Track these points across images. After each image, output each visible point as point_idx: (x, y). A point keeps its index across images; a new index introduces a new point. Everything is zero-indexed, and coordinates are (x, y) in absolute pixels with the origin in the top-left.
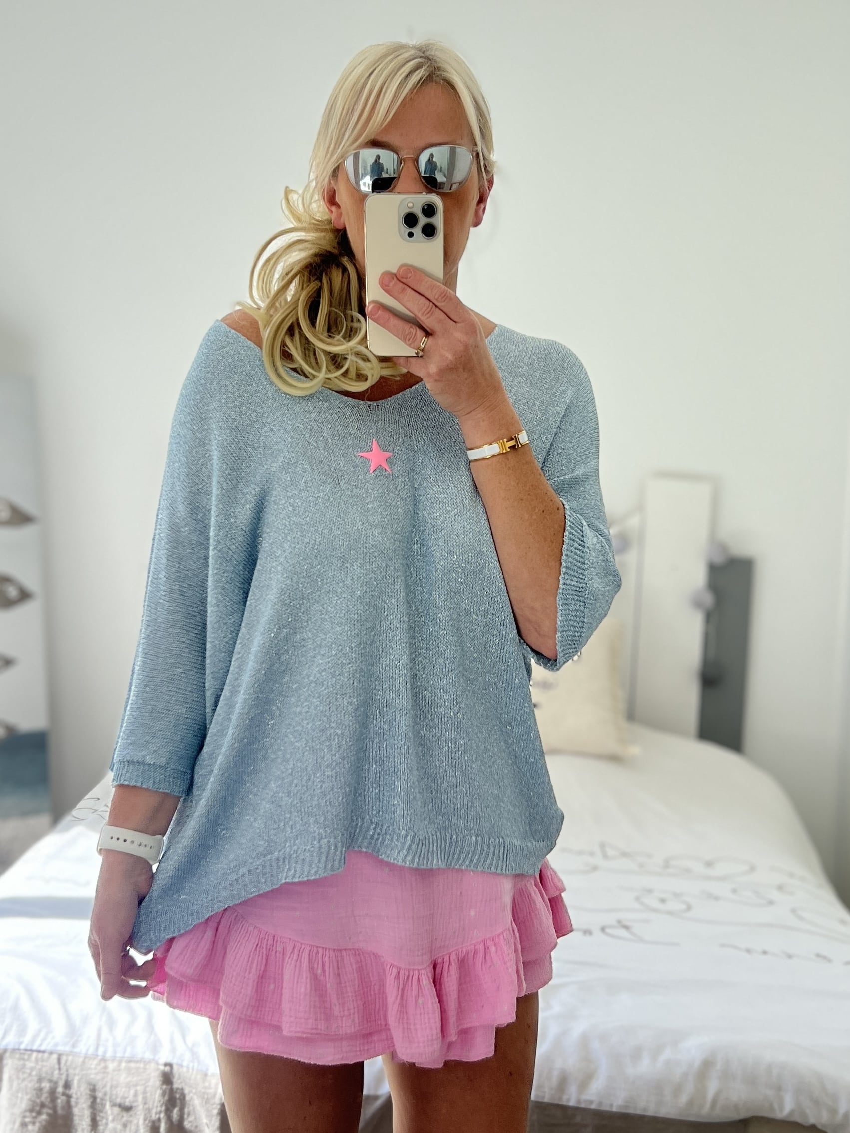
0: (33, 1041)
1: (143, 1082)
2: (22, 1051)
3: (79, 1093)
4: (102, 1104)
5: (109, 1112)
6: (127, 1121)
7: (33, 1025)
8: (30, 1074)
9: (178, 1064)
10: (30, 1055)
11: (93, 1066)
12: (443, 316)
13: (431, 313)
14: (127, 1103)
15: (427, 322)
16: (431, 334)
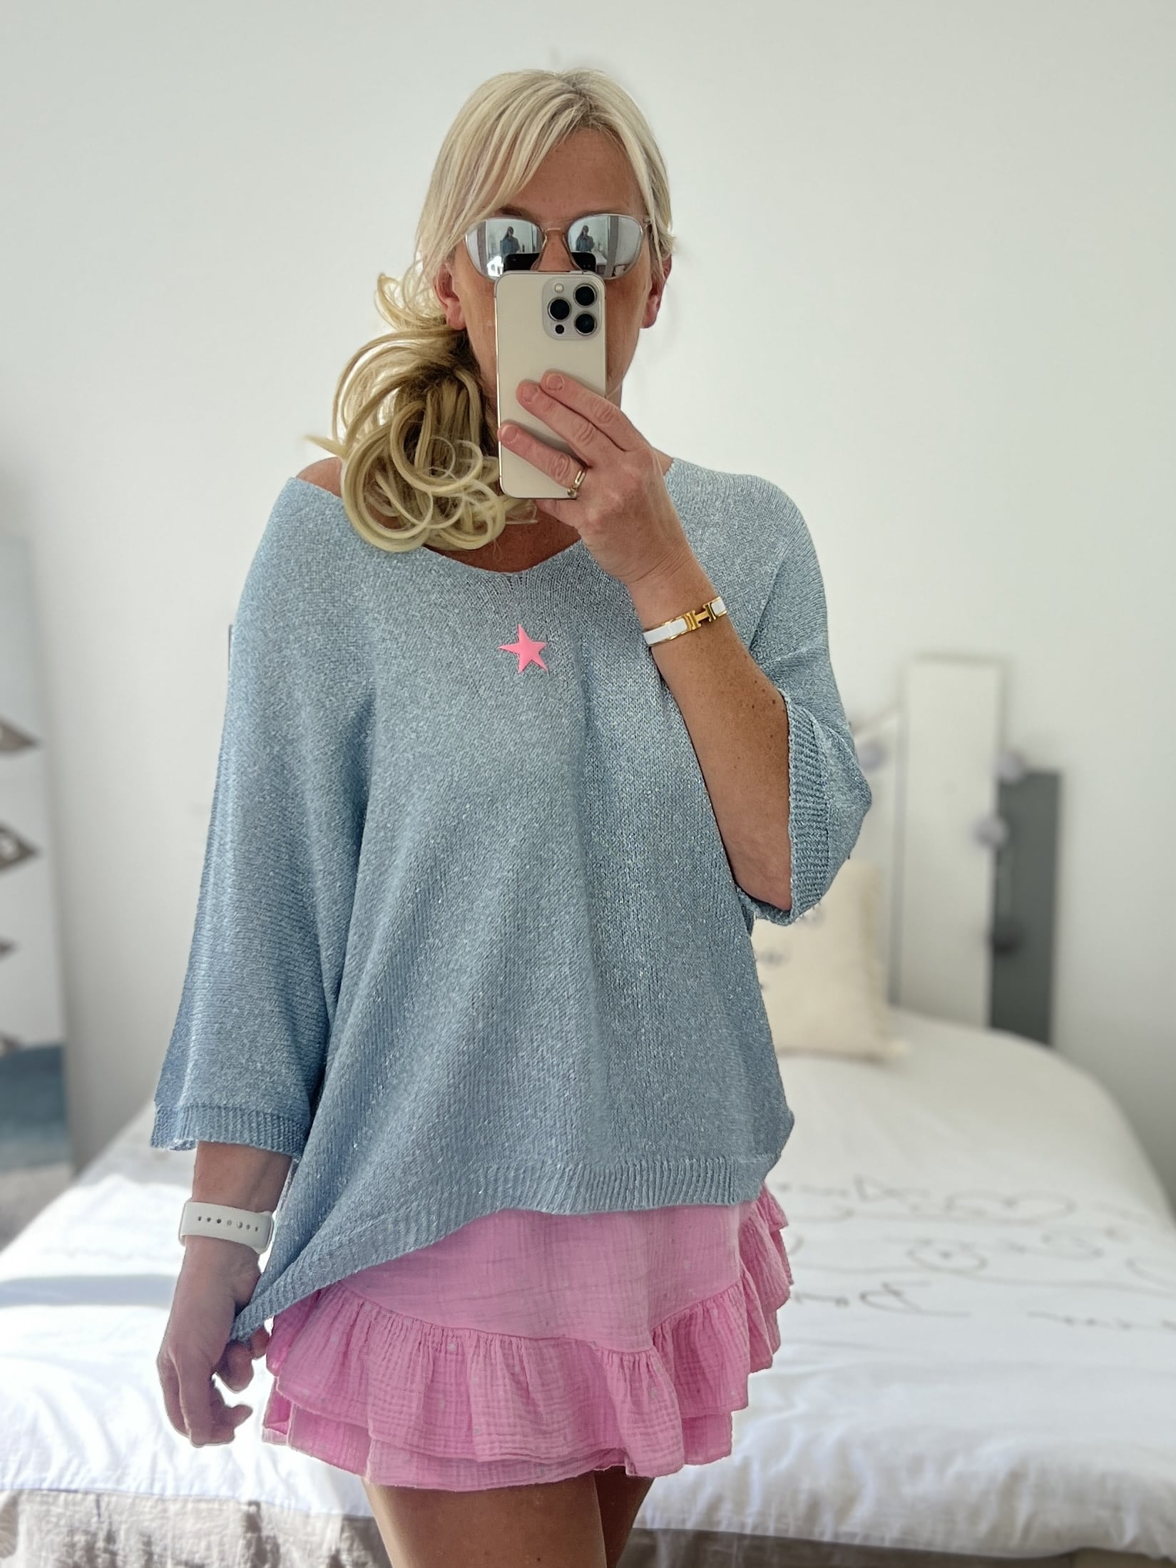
0: (60, 1477)
1: (219, 1530)
2: (45, 1492)
3: (127, 1549)
4: (161, 1563)
7: (59, 1455)
8: (57, 1525)
9: (267, 1503)
10: (56, 1498)
11: (147, 1510)
12: (606, 442)
13: (590, 438)
14: (197, 1561)
15: (584, 450)
16: (590, 467)
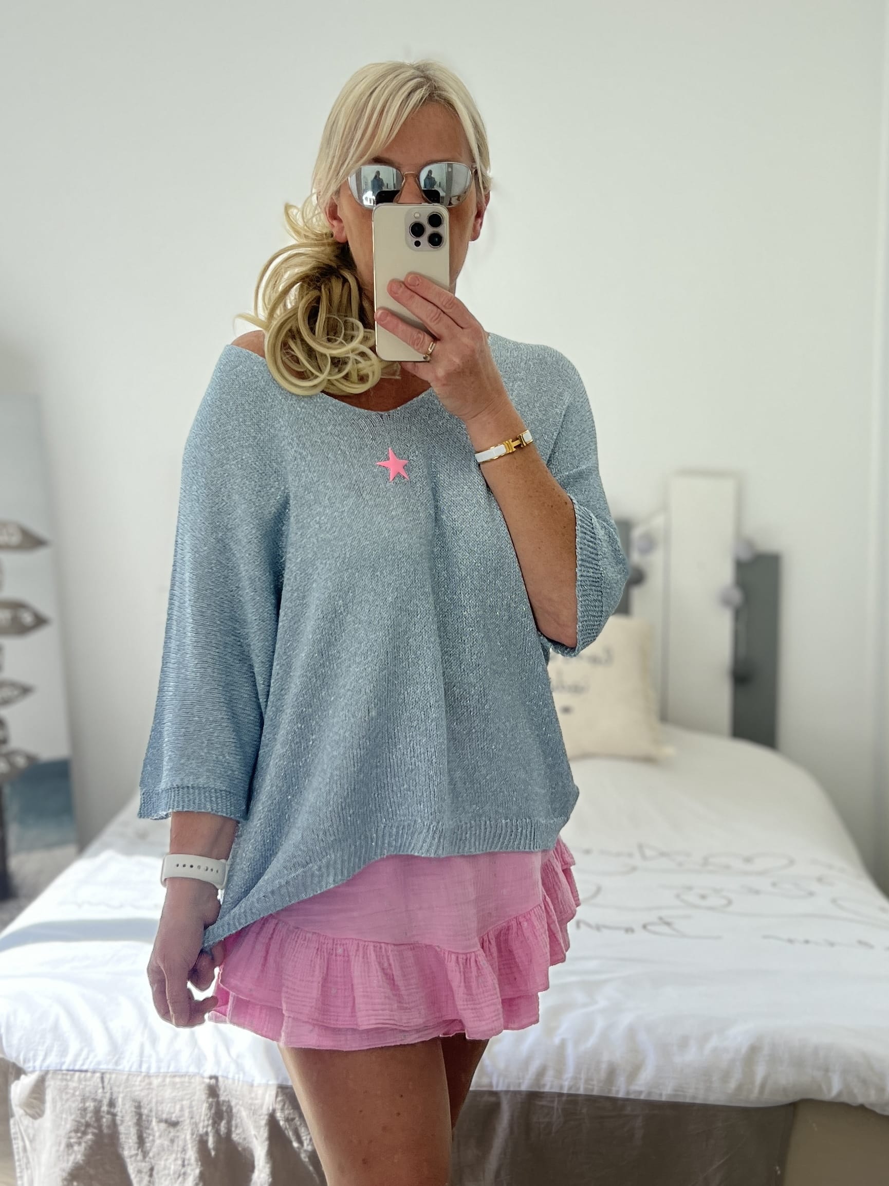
0: (75, 1061)
1: (188, 1097)
2: (64, 1072)
3: (124, 1111)
4: (148, 1121)
5: (156, 1128)
6: (174, 1136)
7: (74, 1046)
8: (73, 1095)
9: (223, 1076)
10: (72, 1076)
11: (137, 1083)
12: (450, 322)
13: (438, 319)
14: (174, 1119)
15: (435, 328)
16: (439, 340)
